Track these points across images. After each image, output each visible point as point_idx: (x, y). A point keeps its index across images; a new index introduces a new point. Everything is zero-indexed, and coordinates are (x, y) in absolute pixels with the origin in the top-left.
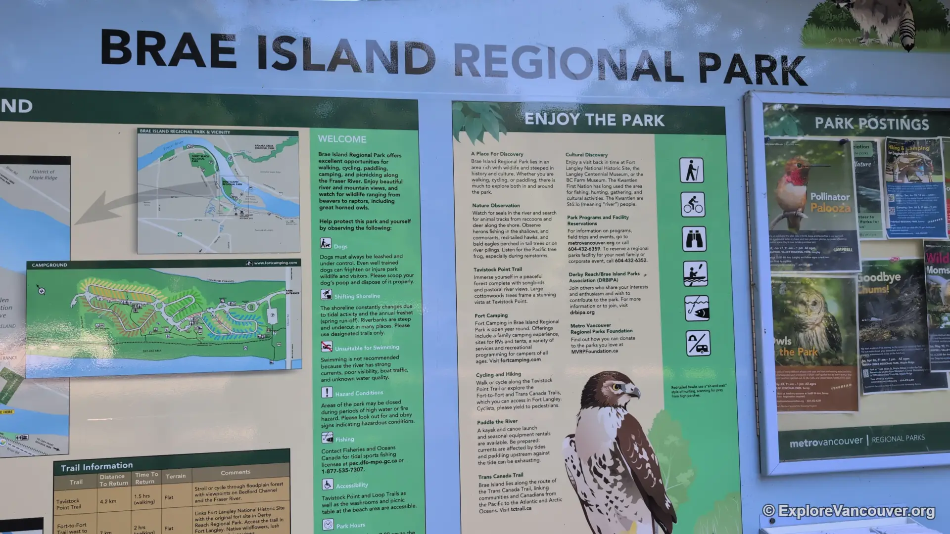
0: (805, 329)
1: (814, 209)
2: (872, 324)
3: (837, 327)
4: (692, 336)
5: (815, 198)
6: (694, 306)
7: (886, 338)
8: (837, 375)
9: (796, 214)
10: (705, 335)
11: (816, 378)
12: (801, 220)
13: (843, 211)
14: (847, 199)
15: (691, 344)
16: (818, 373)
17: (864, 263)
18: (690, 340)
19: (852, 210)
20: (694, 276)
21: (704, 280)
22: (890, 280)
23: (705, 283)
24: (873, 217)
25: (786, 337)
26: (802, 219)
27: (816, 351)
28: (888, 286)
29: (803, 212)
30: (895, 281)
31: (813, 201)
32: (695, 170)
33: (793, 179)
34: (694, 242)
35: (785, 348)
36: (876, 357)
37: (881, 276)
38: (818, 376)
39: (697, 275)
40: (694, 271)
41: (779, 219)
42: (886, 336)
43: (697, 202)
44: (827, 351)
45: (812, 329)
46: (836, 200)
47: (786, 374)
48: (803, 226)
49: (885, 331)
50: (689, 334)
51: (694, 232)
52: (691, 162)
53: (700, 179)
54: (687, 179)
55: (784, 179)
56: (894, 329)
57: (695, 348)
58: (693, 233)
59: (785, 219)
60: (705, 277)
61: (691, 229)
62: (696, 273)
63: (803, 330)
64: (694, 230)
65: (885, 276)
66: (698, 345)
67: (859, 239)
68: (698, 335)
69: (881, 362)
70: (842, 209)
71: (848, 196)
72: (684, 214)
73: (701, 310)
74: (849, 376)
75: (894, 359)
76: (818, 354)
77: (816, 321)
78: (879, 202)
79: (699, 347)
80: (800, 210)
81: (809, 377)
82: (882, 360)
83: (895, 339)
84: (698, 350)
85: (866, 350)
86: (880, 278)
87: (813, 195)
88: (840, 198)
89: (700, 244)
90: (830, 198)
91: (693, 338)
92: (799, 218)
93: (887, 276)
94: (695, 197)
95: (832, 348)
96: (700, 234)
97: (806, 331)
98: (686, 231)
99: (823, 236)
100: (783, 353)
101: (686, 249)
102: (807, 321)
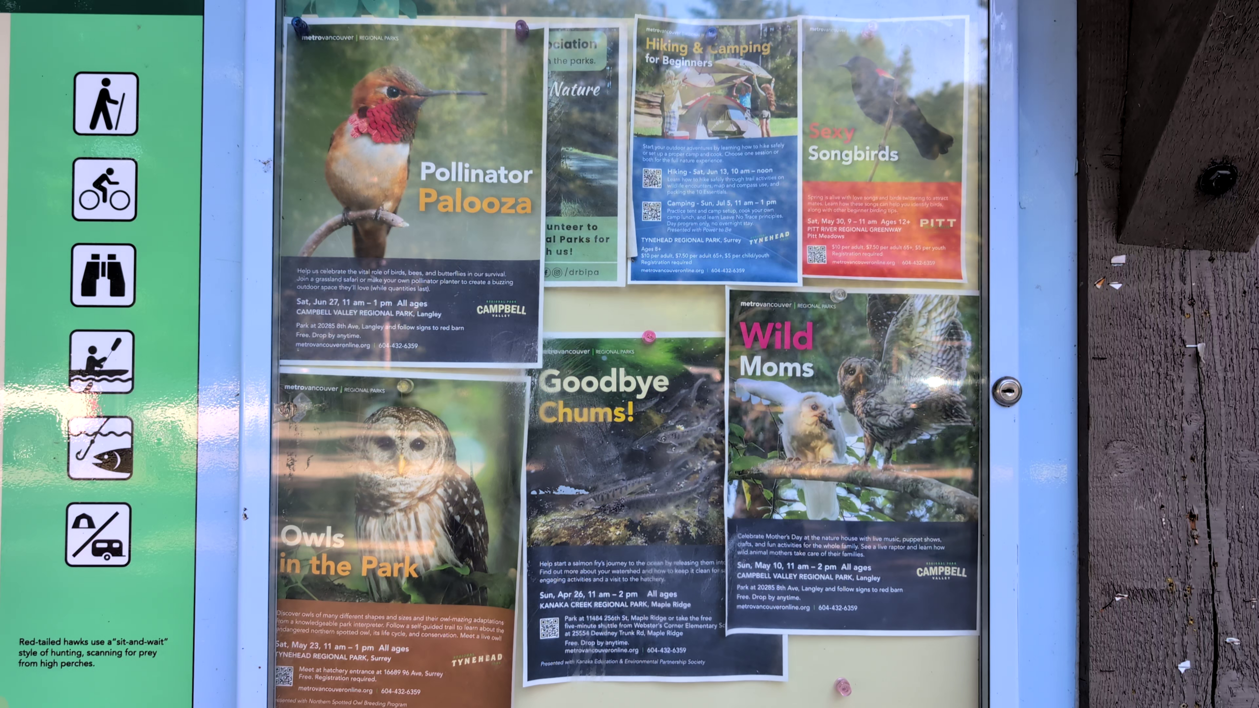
0: (386, 508)
1: (427, 205)
2: (577, 500)
3: (479, 506)
4: (84, 516)
5: (431, 176)
6: (92, 442)
7: (614, 538)
8: (471, 628)
9: (377, 214)
10: (116, 514)
11: (411, 635)
12: (388, 232)
13: (513, 211)
14: (526, 181)
15: (79, 536)
16: (416, 623)
17: (547, 344)
18: (76, 525)
19: (535, 206)
20: (97, 369)
21: (124, 377)
22: (638, 390)
23: (127, 386)
24: (595, 228)
25: (329, 529)
26: (393, 230)
27: (414, 566)
28: (630, 404)
29: (395, 212)
30: (652, 391)
31: (425, 185)
32: (115, 102)
33: (373, 125)
34: (103, 284)
35: (324, 557)
36: (582, 587)
37: (613, 379)
38: (416, 631)
39: (107, 366)
40: (98, 356)
41: (331, 230)
42: (614, 533)
43: (117, 183)
44: (445, 567)
45: (404, 510)
46: (495, 180)
47: (327, 620)
48: (394, 249)
49: (614, 521)
50: (75, 511)
51: (104, 259)
52: (106, 82)
53: (127, 125)
54: (93, 125)
55: (350, 127)
56: (638, 516)
57: (90, 545)
58: (100, 261)
59: (348, 230)
60: (125, 372)
61: (96, 250)
62: (104, 359)
63: (378, 511)
64: (103, 253)
65: (623, 379)
66: (97, 538)
67: (543, 283)
68: (100, 515)
69: (597, 599)
70: (509, 205)
71: (527, 173)
72: (80, 213)
73: (110, 453)
74: (497, 635)
75: (635, 594)
76: (418, 573)
77: (419, 488)
78: (614, 190)
79: (99, 545)
80: (388, 205)
81: (389, 629)
82: (601, 595)
83: (639, 541)
84: (97, 552)
85: (558, 568)
86: (608, 384)
87: (426, 168)
88: (506, 177)
89: (117, 289)
90: (477, 176)
91: (84, 522)
92: (384, 227)
93: (630, 378)
94: (110, 171)
95: (461, 559)
96: (118, 264)
97: (387, 515)
98: (83, 257)
99: (451, 274)
100: (319, 567)
101: (79, 299)
102: (392, 490)
